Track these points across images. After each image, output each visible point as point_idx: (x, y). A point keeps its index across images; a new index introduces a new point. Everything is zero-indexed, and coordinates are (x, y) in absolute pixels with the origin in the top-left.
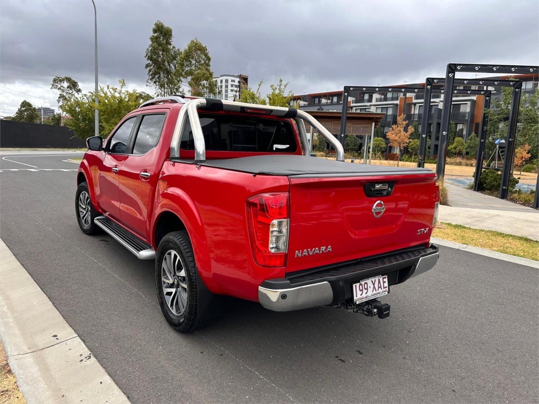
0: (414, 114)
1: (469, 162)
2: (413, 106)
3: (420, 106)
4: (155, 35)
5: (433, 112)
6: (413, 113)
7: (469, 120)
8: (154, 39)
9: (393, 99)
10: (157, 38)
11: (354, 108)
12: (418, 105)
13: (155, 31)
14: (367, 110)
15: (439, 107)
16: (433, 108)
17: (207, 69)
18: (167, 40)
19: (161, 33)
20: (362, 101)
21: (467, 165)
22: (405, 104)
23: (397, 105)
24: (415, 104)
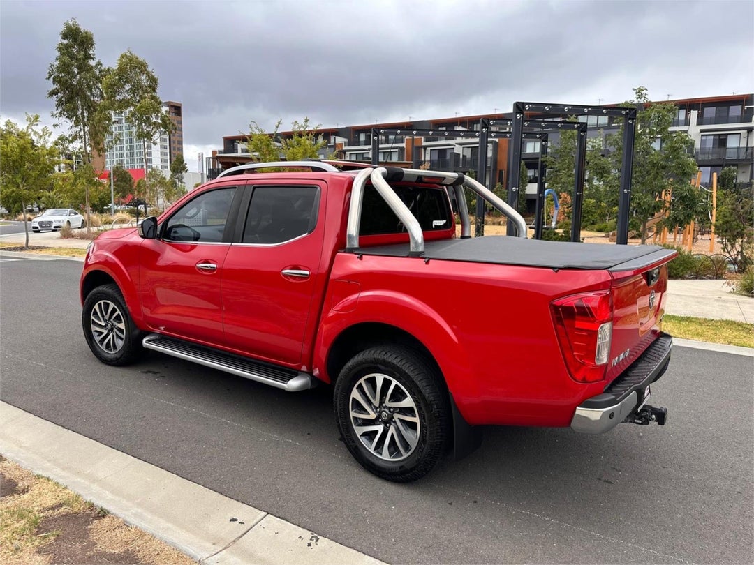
0: (425, 161)
1: (496, 220)
2: (423, 150)
3: (431, 150)
4: (65, 42)
5: (448, 157)
6: (423, 159)
7: (492, 167)
8: (64, 49)
9: (396, 141)
10: (67, 46)
11: (348, 153)
12: (429, 149)
13: (65, 36)
14: (365, 156)
15: (455, 151)
16: (448, 153)
17: (153, 98)
18: (85, 52)
19: (75, 40)
20: (357, 143)
21: (494, 224)
22: (412, 148)
23: (402, 149)
24: (425, 148)
